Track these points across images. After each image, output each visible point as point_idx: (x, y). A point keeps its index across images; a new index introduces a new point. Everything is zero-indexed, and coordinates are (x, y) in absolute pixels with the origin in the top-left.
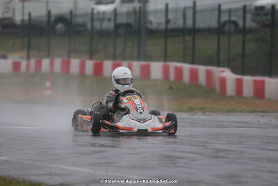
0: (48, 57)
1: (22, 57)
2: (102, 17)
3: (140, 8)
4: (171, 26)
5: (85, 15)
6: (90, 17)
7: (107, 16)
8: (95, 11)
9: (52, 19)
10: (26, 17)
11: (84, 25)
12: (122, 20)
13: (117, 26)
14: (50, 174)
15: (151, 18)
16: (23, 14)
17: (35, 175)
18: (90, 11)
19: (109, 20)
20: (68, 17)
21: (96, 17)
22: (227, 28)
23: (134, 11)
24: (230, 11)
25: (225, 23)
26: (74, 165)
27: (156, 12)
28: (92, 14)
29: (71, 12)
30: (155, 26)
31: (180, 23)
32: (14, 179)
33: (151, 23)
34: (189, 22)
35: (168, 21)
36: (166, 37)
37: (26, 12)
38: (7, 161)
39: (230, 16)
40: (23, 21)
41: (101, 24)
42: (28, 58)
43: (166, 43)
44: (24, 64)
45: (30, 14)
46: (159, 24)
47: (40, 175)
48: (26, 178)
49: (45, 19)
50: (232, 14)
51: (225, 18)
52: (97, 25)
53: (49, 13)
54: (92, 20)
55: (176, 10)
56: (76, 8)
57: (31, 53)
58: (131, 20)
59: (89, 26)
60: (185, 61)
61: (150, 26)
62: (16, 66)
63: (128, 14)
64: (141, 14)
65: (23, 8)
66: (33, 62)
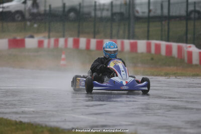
0: (63, 36)
1: (45, 37)
2: (102, 8)
3: (130, 1)
4: (152, 14)
5: (90, 6)
6: (93, 8)
7: (106, 7)
8: (97, 4)
9: (66, 9)
10: (48, 8)
11: (89, 14)
12: (116, 10)
13: (113, 14)
14: (65, 121)
15: (138, 8)
16: (45, 6)
17: (54, 122)
18: (93, 4)
19: (108, 10)
20: (78, 7)
21: (98, 7)
22: (192, 16)
23: (126, 4)
24: (195, 3)
25: (191, 12)
26: (82, 115)
27: (141, 4)
28: (95, 6)
29: (80, 4)
30: (140, 14)
31: (159, 12)
32: (39, 125)
33: (137, 12)
34: (166, 11)
35: (150, 11)
36: (149, 22)
37: (48, 5)
38: (34, 112)
39: (195, 7)
40: (45, 11)
41: (102, 13)
42: (49, 37)
43: (148, 27)
44: (46, 41)
45: (50, 6)
46: (143, 13)
47: (57, 122)
48: (48, 124)
49: (61, 9)
50: (197, 5)
51: (191, 8)
52: (99, 14)
53: (64, 4)
54: (95, 10)
55: (155, 3)
56: (83, 1)
57: (51, 34)
58: (123, 10)
59: (93, 14)
60: (162, 40)
61: (137, 14)
62: (41, 43)
63: (121, 5)
64: (131, 6)
65: (45, 2)
66: (52, 40)
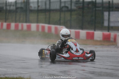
2: (10, 4)
3: (27, 1)
4: (40, 8)
5: (3, 3)
7: (12, 4)
8: (7, 2)
11: (2, 8)
12: (19, 6)
13: (17, 8)
15: (32, 5)
18: (5, 2)
19: (13, 6)
21: (8, 4)
22: (64, 9)
23: (24, 2)
24: (65, 2)
25: (63, 7)
27: (33, 2)
28: (6, 3)
30: (33, 8)
31: (44, 7)
33: (31, 7)
34: (48, 7)
35: (38, 6)
39: (65, 4)
41: (10, 7)
43: (38, 16)
46: (35, 7)
51: (63, 5)
52: (8, 8)
54: (6, 5)
55: (42, 2)
58: (23, 6)
59: (5, 8)
60: (46, 23)
61: (31, 8)
63: (21, 3)
64: (27, 3)
